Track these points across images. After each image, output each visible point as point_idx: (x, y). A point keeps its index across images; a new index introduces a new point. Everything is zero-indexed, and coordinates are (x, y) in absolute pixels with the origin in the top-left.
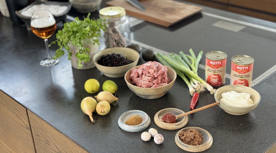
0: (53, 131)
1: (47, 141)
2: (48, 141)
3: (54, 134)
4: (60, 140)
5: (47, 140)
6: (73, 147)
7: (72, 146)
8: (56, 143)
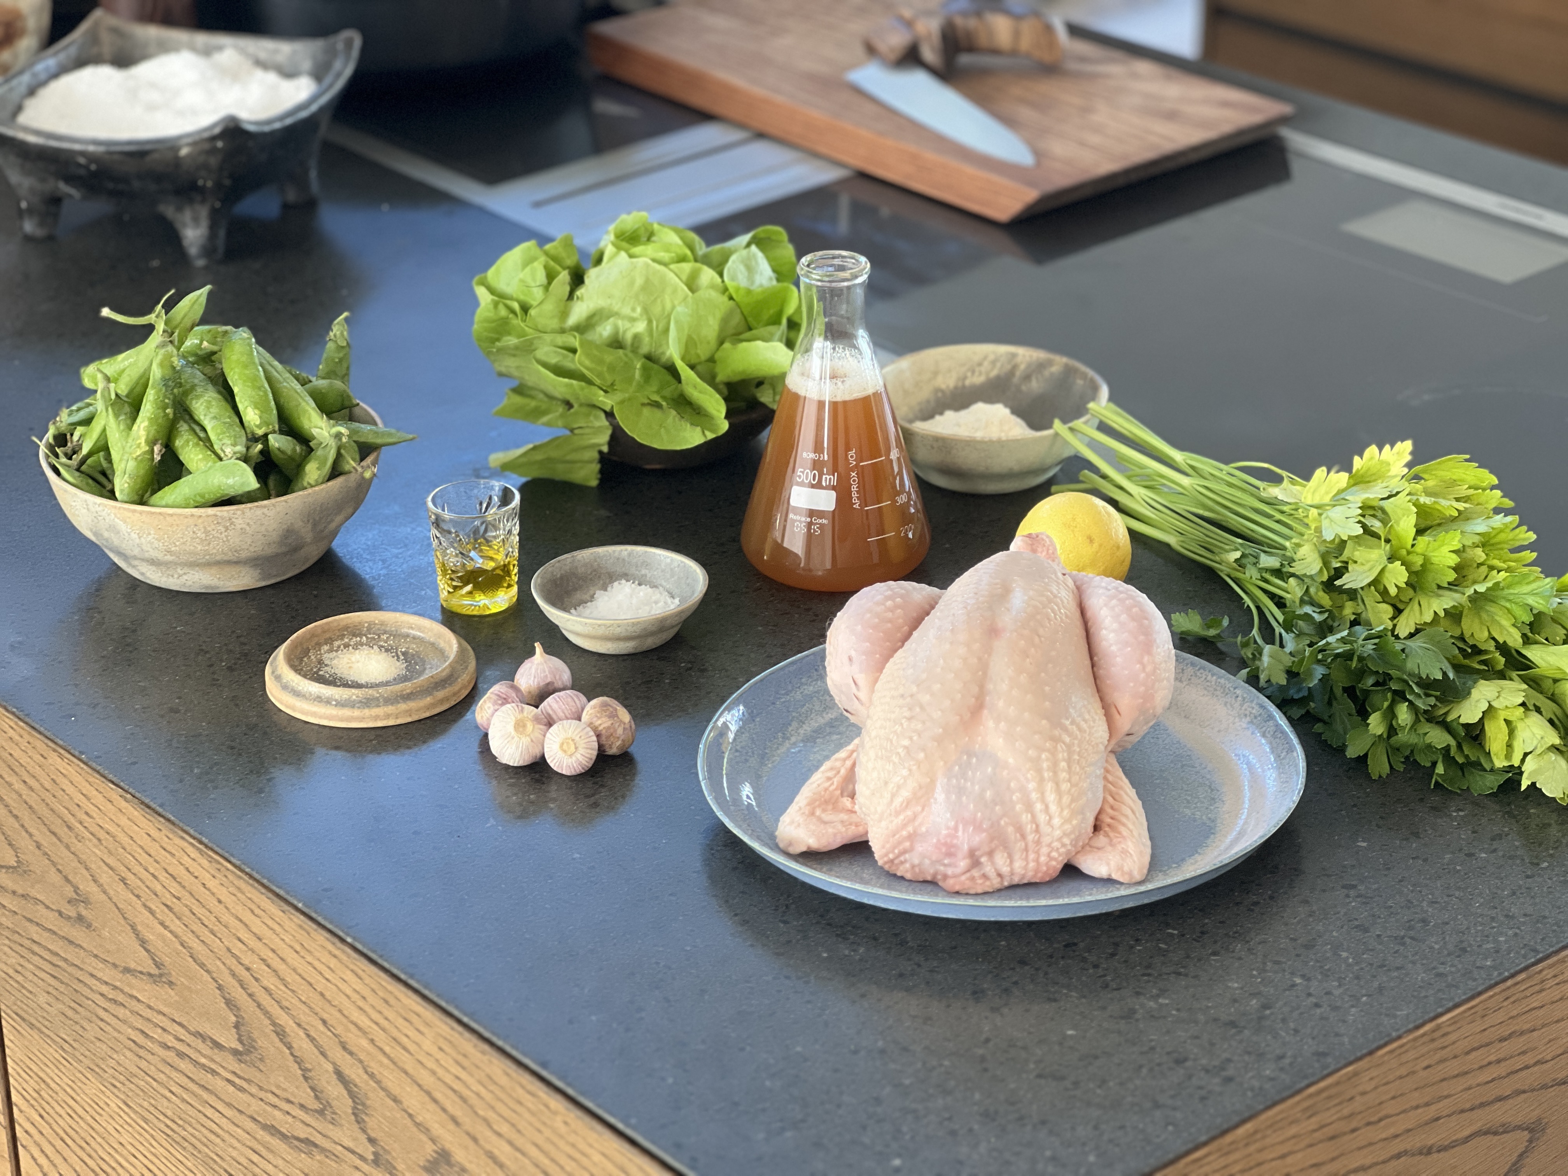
0: (124, 821)
1: (79, 899)
2: (86, 902)
3: (126, 840)
4: (162, 876)
5: (76, 890)
6: (248, 917)
7: (239, 910)
8: (138, 904)
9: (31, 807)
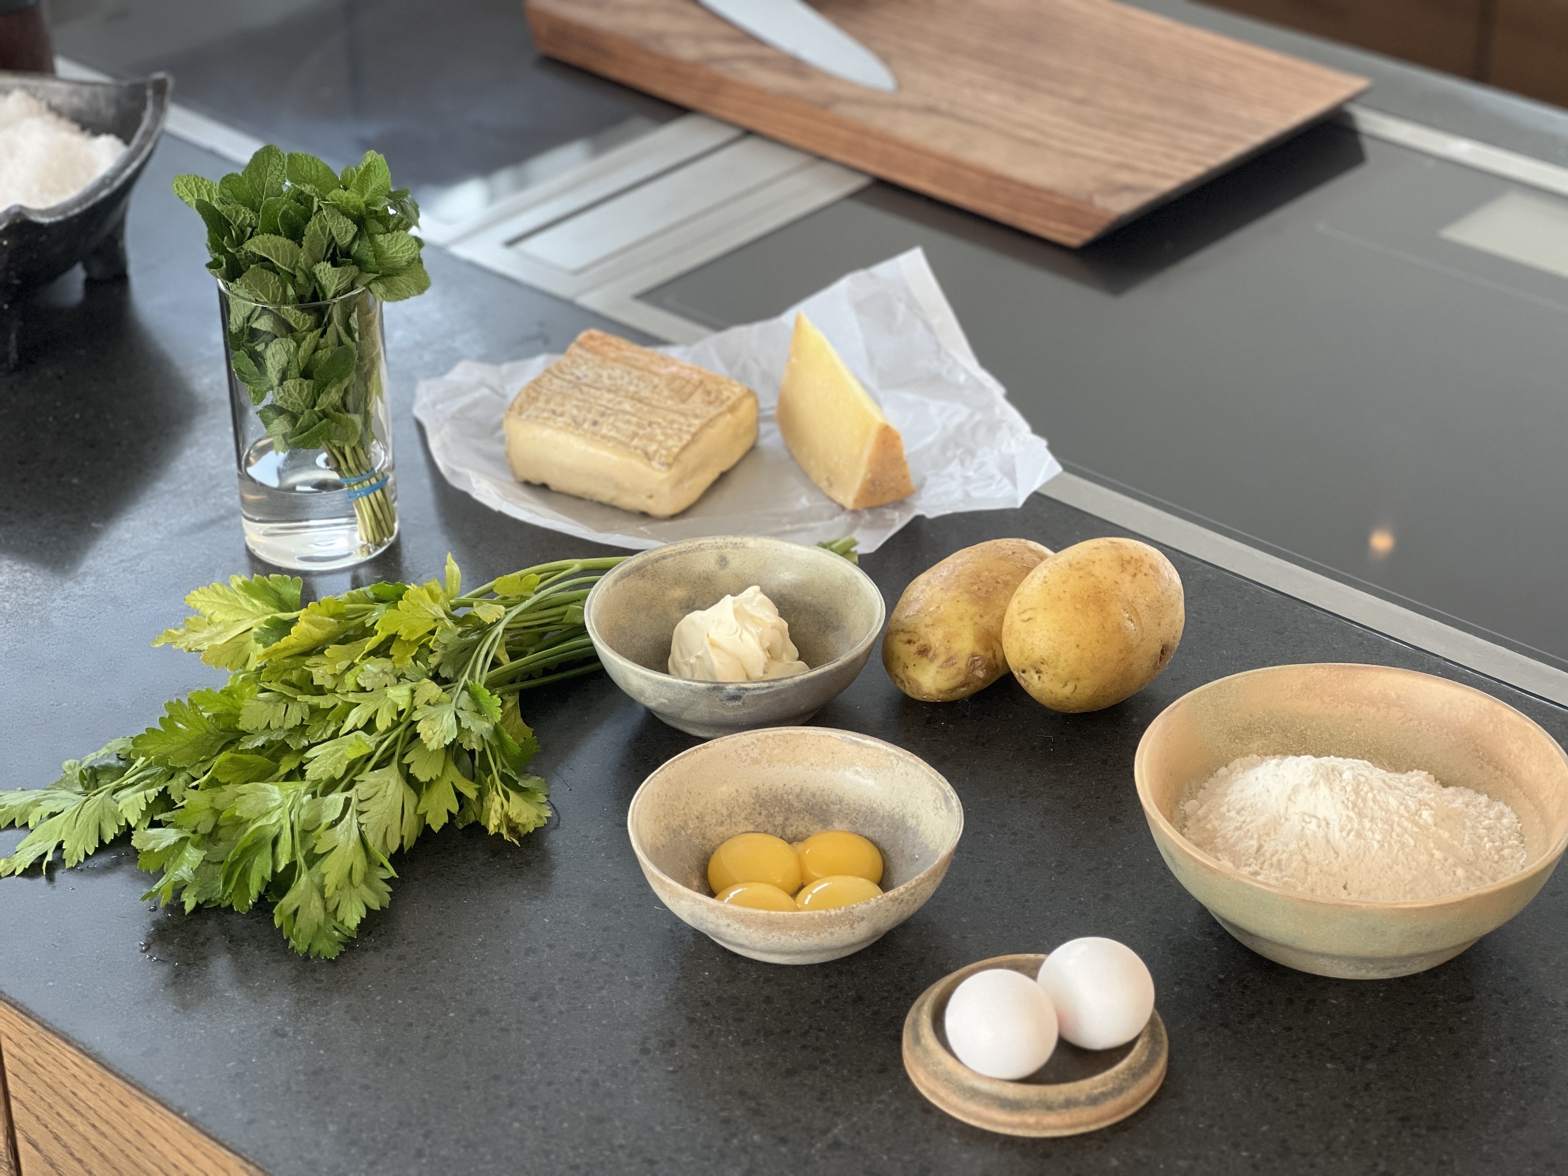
9: (102, 1155)
